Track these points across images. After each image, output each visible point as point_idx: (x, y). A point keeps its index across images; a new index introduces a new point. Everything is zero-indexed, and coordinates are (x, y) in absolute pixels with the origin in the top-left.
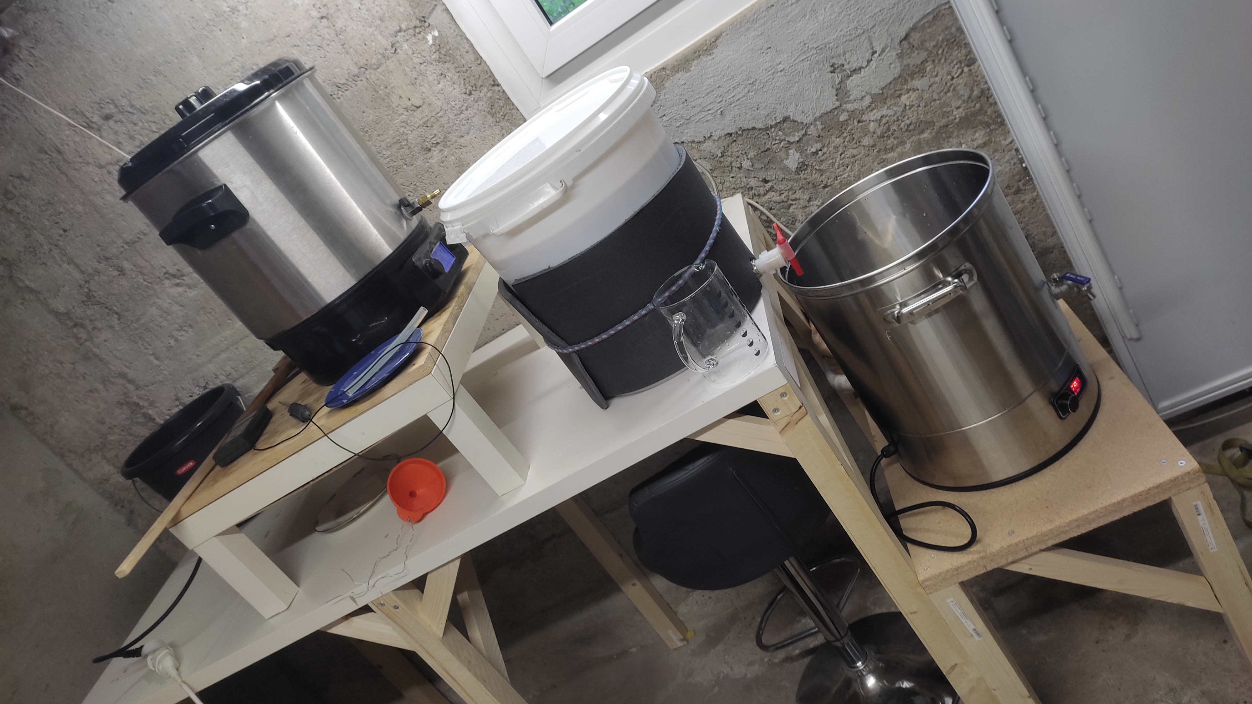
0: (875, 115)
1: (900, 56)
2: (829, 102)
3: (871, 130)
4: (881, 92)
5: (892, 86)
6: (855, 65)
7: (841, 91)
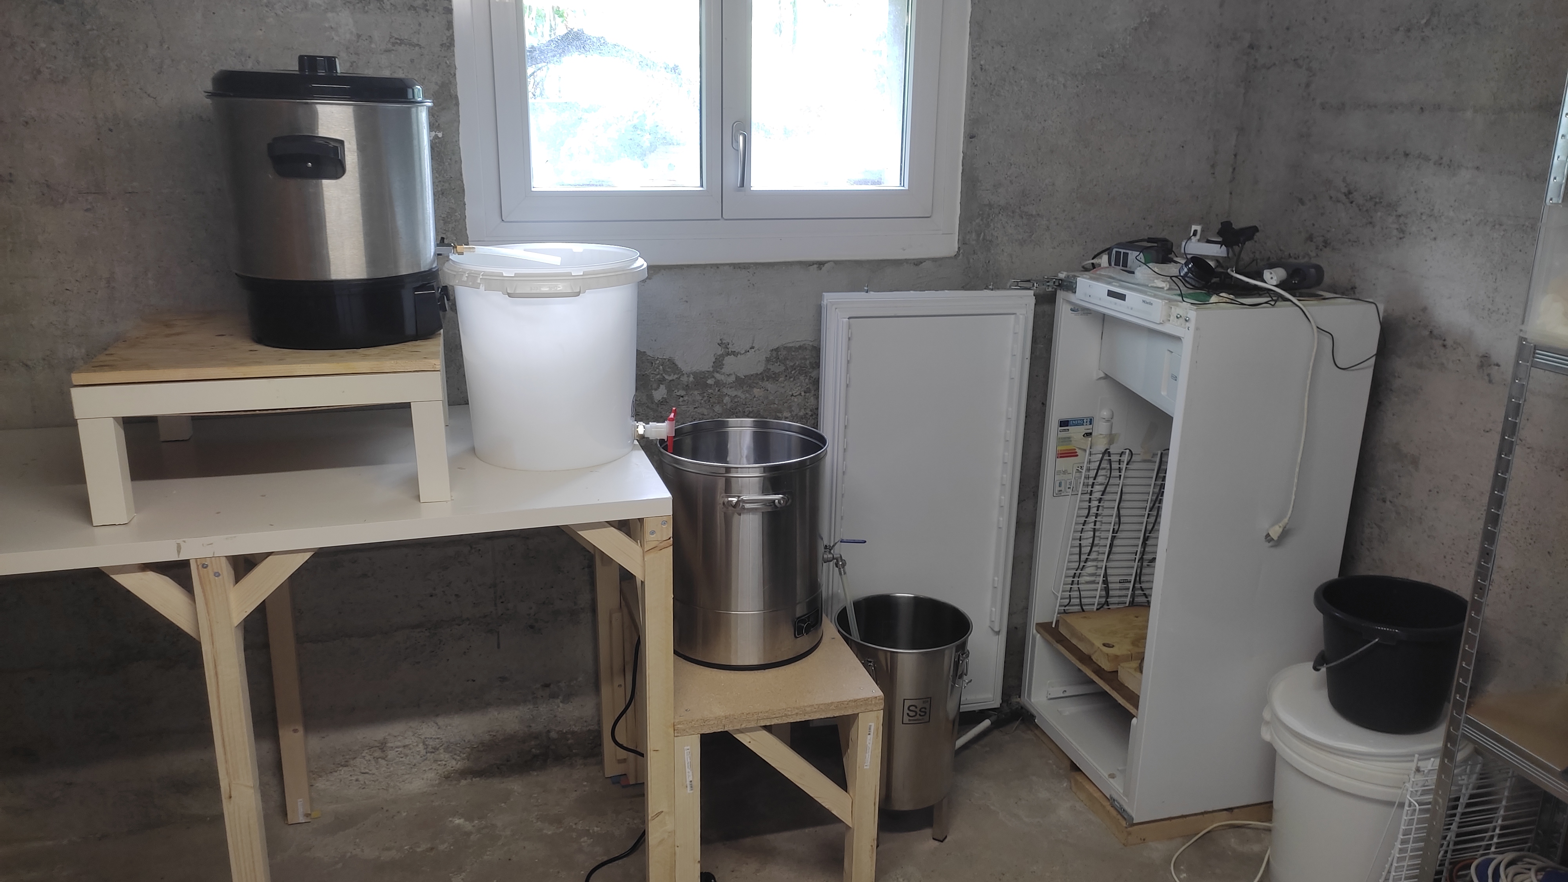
0: (732, 393)
1: (768, 360)
2: (706, 365)
3: (724, 401)
4: (744, 377)
5: (752, 378)
6: (736, 349)
7: (718, 363)
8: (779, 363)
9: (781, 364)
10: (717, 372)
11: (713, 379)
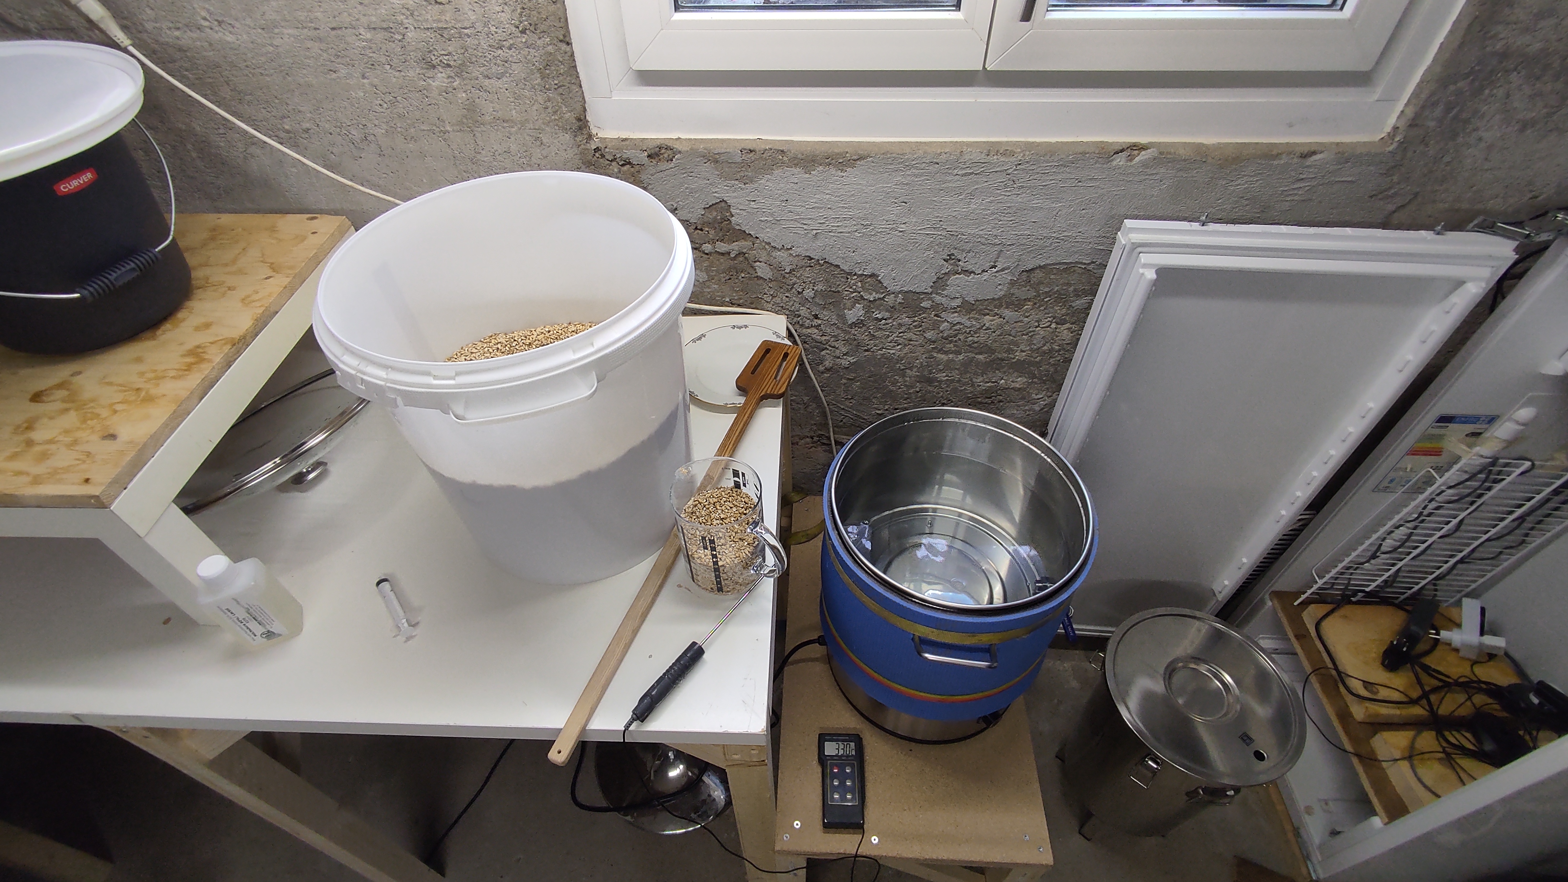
0: (954, 318)
1: (1012, 283)
2: (925, 286)
3: (941, 328)
4: (973, 302)
5: (986, 303)
6: (969, 267)
7: (940, 283)
8: (1028, 288)
9: (1031, 289)
10: (937, 294)
11: (930, 302)
